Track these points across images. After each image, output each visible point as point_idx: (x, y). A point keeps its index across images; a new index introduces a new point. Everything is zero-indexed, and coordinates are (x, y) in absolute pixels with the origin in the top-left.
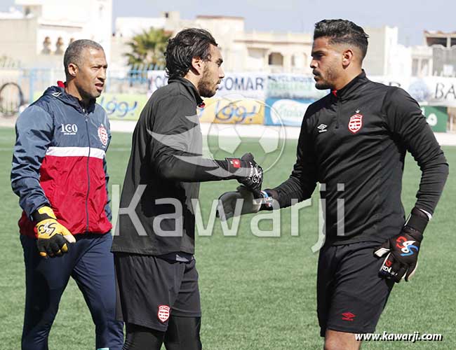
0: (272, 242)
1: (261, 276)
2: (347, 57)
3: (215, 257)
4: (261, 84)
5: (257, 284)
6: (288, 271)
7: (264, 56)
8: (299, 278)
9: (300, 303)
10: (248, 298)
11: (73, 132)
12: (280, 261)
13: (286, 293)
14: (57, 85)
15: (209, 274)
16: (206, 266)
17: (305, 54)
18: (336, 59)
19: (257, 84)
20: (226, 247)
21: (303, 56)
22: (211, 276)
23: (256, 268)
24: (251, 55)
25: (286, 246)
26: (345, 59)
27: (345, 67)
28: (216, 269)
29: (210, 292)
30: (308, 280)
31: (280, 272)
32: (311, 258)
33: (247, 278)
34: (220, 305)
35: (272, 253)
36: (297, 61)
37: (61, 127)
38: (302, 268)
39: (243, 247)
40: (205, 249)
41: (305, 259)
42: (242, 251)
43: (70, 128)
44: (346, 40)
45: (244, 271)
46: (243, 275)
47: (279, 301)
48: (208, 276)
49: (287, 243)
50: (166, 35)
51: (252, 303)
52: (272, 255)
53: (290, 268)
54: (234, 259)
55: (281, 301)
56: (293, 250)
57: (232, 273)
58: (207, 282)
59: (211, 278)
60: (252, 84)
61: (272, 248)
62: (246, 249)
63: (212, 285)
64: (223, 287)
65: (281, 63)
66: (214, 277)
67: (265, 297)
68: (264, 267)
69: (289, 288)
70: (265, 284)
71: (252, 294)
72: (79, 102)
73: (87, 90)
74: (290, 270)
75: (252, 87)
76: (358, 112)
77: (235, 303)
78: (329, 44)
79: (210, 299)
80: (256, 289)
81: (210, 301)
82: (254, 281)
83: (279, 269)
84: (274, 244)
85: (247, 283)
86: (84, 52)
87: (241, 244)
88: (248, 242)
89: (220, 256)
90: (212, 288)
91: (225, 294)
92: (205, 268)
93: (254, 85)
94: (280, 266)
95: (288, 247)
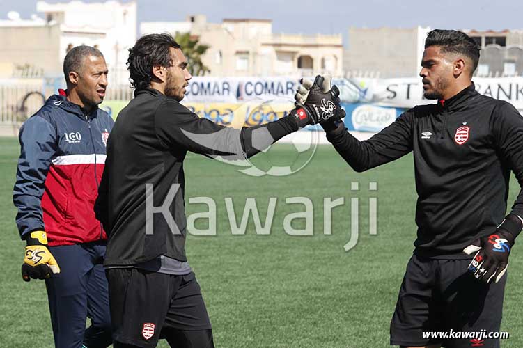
0: (310, 251)
1: (301, 285)
2: (459, 66)
3: (252, 267)
4: (291, 89)
5: (297, 294)
6: (328, 280)
7: (293, 60)
8: (340, 287)
9: (342, 313)
10: (288, 309)
11: (77, 140)
12: (319, 270)
13: (328, 303)
14: (58, 94)
15: (247, 284)
16: (243, 277)
17: (335, 57)
18: (447, 68)
19: (288, 89)
20: (263, 256)
21: (333, 59)
22: (250, 287)
23: (295, 278)
24: (279, 59)
25: (325, 254)
26: (457, 69)
27: (456, 76)
28: (254, 279)
29: (249, 303)
30: (349, 289)
31: (319, 281)
32: (351, 267)
33: (286, 287)
34: (260, 316)
35: (311, 262)
36: (327, 64)
37: (65, 136)
38: (342, 277)
39: (280, 256)
40: (242, 259)
41: (345, 268)
42: (279, 260)
43: (74, 136)
44: (458, 50)
45: (283, 281)
46: (282, 285)
47: (320, 311)
48: (246, 288)
49: (325, 252)
50: (193, 40)
51: (292, 314)
52: (311, 264)
53: (329, 277)
54: (272, 269)
55: (323, 311)
56: (332, 258)
57: (271, 283)
58: (246, 293)
59: (250, 289)
60: (282, 88)
61: (311, 257)
62: (283, 258)
63: (251, 296)
64: (262, 298)
65: (312, 67)
66: (252, 288)
67: (306, 307)
68: (304, 276)
69: (330, 298)
70: (305, 294)
71: (292, 305)
72: (82, 109)
73: (89, 98)
74: (330, 279)
75: (282, 92)
76: (465, 124)
77: (275, 314)
78: (441, 52)
79: (250, 310)
80: (296, 300)
81: (250, 313)
82: (294, 291)
83: (319, 278)
84: (312, 252)
85: (287, 293)
86: (84, 59)
87: (279, 253)
88: (285, 251)
89: (257, 267)
90: (251, 299)
91: (265, 304)
92: (243, 279)
93: (285, 89)
94: (319, 275)
95: (327, 256)
